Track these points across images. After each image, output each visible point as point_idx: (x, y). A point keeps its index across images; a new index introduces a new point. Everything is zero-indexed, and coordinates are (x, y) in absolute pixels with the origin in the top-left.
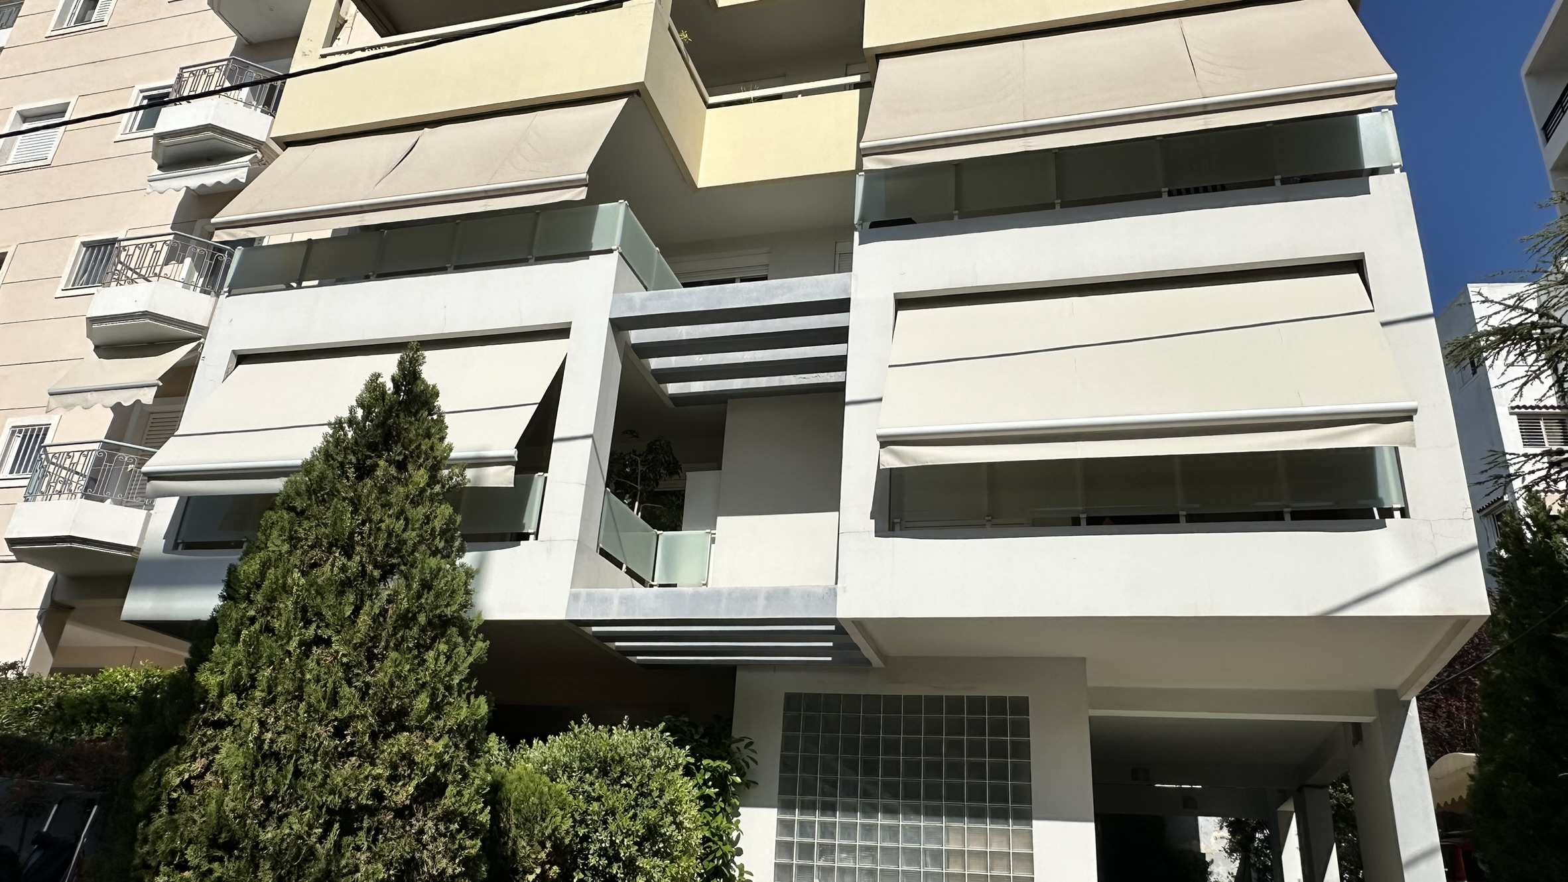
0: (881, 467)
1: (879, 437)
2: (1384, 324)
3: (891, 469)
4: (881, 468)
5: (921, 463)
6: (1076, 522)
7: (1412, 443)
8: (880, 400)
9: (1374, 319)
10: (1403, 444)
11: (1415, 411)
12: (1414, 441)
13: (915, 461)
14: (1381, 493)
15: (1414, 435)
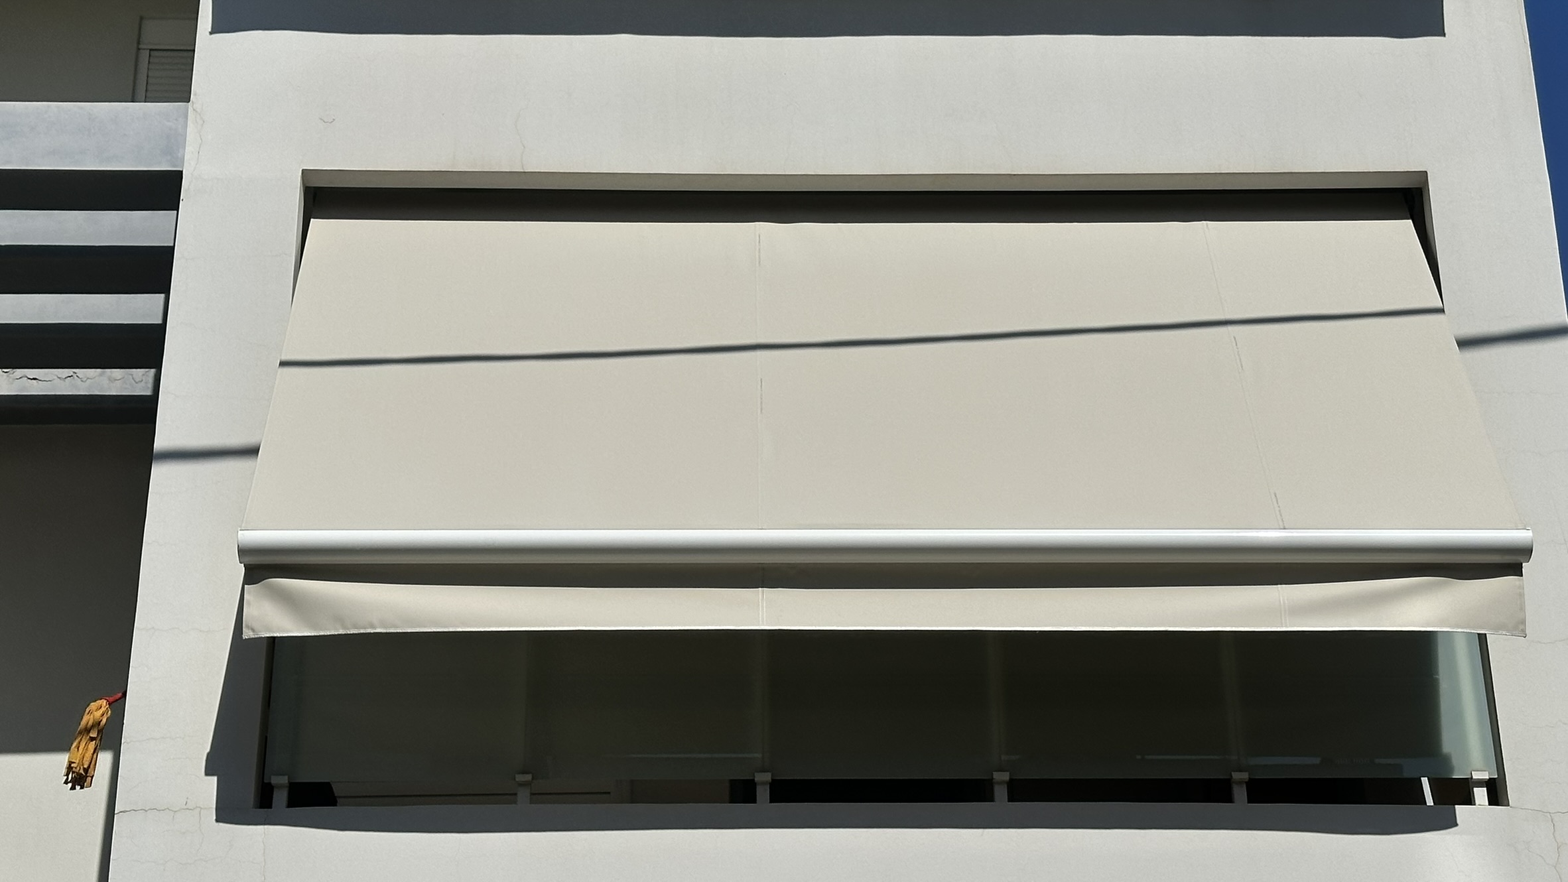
0: (247, 634)
1: (243, 552)
2: (1465, 343)
3: (273, 640)
4: (245, 636)
5: (355, 627)
6: (742, 792)
7: (1518, 628)
8: (252, 451)
9: (1444, 329)
10: (1498, 628)
11: (1526, 552)
12: (1523, 622)
13: (339, 620)
14: (1448, 745)
15: (1522, 608)
